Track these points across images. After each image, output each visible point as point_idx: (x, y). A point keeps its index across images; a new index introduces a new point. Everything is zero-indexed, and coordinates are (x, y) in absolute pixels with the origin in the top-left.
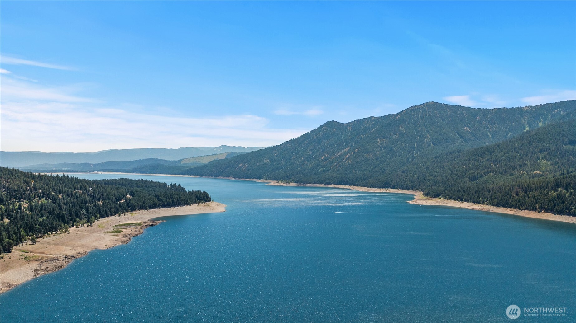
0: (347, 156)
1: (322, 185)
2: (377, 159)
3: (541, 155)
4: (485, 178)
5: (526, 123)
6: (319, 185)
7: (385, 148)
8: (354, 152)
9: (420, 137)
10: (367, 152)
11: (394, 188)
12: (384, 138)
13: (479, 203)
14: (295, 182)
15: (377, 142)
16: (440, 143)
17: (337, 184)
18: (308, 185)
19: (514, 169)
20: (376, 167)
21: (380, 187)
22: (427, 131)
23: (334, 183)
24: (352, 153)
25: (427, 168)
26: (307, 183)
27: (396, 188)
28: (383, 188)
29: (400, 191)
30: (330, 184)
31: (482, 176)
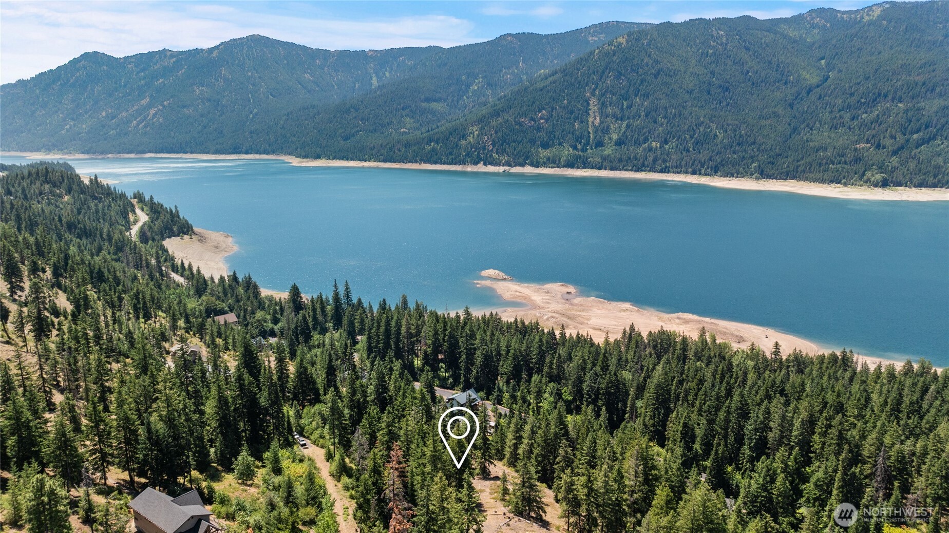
0: (152, 112)
1: (132, 156)
2: (202, 116)
3: (404, 113)
4: (358, 137)
5: (372, 71)
6: (127, 156)
7: (209, 100)
8: (164, 106)
9: (253, 85)
10: (184, 106)
11: (247, 153)
12: (203, 86)
13: (365, 161)
14: (83, 153)
15: (195, 91)
16: (280, 94)
17: (156, 152)
18: (110, 156)
19: (382, 127)
20: (205, 128)
21: (229, 153)
22: (260, 77)
23: (150, 152)
24: (161, 108)
25: (283, 128)
26: (107, 153)
27: (251, 153)
28: (233, 153)
29: (257, 156)
30: (144, 152)
31: (353, 135)
